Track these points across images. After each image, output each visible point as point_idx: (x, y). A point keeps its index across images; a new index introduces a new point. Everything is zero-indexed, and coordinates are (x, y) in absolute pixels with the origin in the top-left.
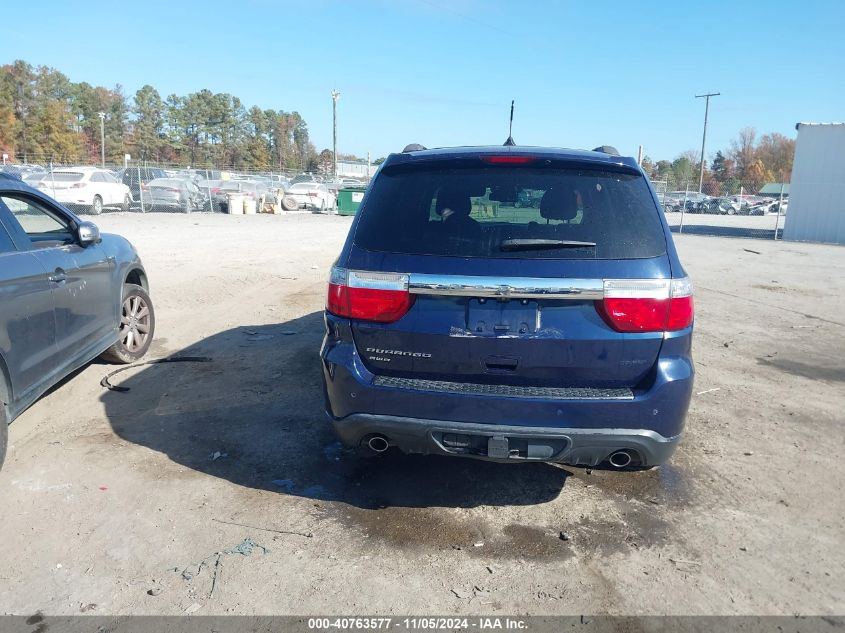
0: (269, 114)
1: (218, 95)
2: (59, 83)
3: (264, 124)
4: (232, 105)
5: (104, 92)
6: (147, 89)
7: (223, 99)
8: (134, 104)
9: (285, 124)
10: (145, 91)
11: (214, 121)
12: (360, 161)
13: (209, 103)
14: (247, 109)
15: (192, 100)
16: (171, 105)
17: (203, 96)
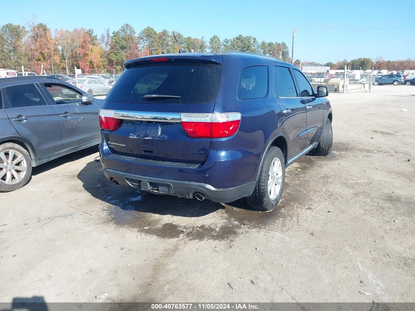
0: (270, 44)
1: (246, 37)
2: (179, 38)
3: (267, 49)
4: (252, 41)
5: (197, 40)
6: (215, 37)
7: (248, 39)
8: (209, 44)
9: (277, 48)
10: (214, 38)
11: (244, 49)
12: (317, 65)
13: (242, 41)
14: (259, 43)
15: (234, 41)
16: (225, 44)
17: (239, 38)
